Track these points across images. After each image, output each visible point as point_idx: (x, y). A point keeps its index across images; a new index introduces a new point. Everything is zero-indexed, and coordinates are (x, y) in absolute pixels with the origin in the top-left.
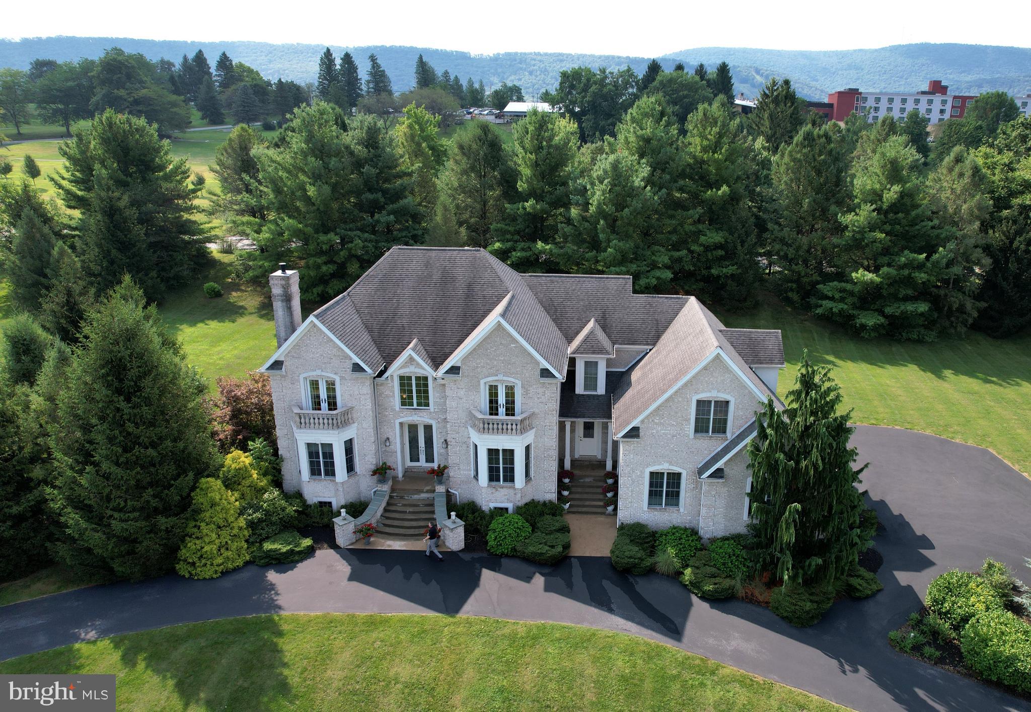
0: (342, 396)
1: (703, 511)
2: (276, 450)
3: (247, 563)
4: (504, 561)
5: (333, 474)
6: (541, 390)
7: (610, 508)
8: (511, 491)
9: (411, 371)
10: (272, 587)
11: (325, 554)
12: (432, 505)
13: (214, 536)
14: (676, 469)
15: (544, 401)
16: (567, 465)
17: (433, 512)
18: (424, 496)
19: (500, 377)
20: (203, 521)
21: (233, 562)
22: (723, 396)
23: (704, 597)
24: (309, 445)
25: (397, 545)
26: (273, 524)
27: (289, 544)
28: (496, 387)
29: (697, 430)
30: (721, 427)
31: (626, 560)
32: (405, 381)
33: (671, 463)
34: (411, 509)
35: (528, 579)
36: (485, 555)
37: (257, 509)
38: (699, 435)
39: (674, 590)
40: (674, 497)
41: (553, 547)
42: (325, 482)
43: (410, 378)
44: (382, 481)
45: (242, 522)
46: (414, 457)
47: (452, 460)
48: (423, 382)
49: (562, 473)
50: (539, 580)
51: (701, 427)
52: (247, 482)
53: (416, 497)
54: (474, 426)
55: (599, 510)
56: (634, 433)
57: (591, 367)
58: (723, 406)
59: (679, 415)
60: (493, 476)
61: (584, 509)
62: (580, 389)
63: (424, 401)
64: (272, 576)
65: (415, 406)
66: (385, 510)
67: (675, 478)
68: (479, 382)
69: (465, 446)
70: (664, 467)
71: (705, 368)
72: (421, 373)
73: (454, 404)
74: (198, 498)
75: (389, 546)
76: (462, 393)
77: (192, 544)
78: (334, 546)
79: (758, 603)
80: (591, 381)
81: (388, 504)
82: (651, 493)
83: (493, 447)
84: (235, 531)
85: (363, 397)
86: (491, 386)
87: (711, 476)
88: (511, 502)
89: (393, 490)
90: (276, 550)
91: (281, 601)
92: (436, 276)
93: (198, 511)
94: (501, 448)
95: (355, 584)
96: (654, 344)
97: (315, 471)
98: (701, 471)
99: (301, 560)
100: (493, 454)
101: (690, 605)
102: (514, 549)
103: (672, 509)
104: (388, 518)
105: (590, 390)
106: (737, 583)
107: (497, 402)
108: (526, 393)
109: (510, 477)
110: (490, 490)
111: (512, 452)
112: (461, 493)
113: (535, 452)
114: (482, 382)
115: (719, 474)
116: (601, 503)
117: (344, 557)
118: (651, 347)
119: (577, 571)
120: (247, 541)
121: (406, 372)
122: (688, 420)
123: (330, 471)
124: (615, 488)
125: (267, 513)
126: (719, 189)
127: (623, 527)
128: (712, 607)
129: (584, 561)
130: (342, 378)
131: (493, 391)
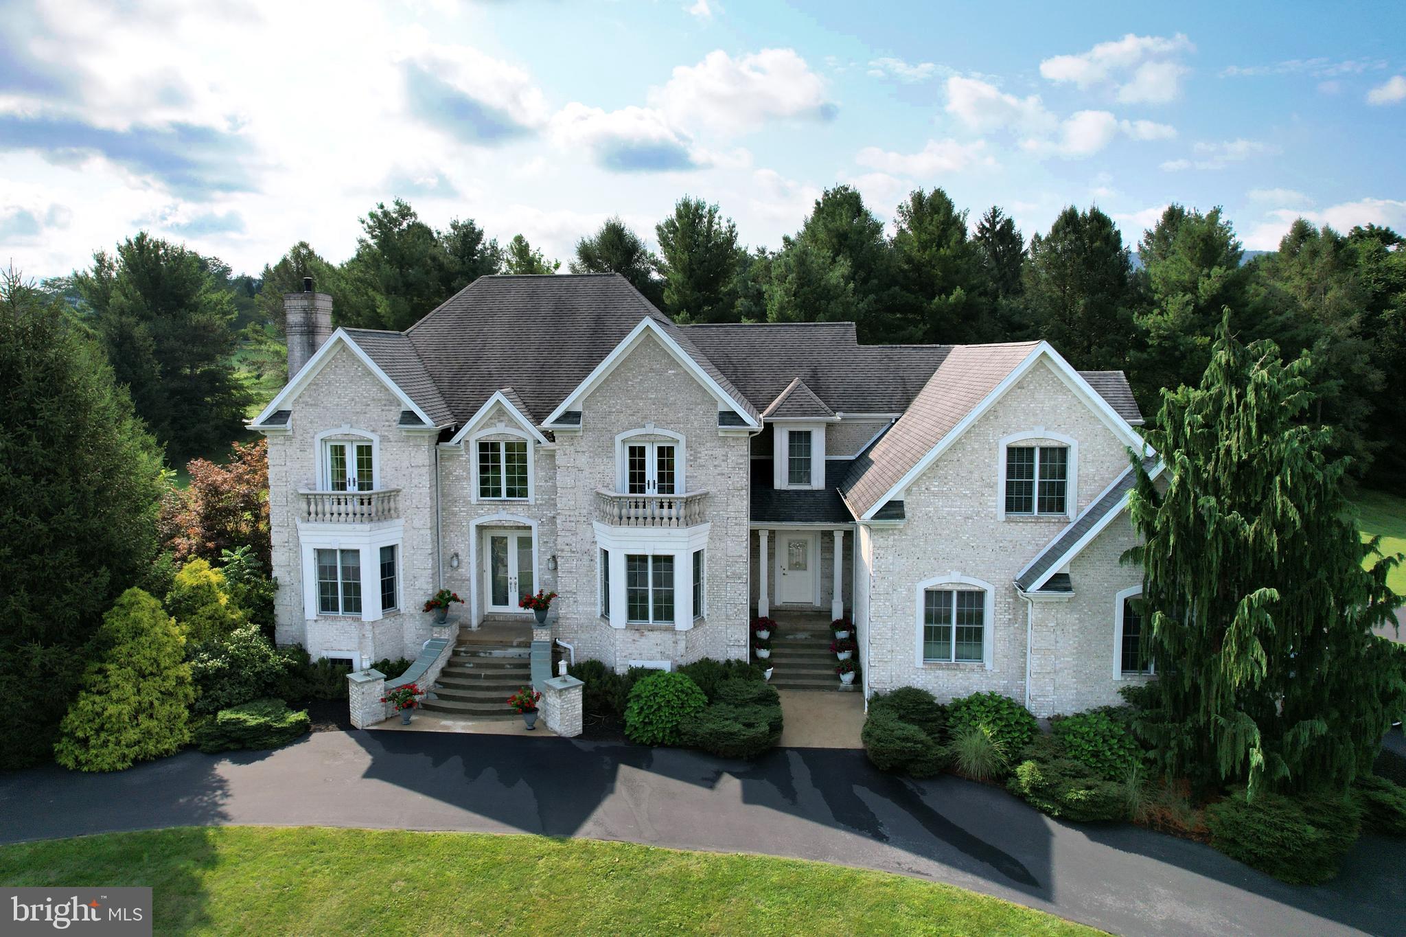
0: (381, 470)
3: (185, 748)
4: (657, 754)
5: (358, 609)
6: (719, 452)
7: (847, 678)
8: (668, 636)
9: (498, 432)
11: (328, 740)
12: (527, 666)
13: (129, 688)
14: (975, 583)
15: (725, 471)
16: (764, 612)
17: (527, 676)
18: (512, 652)
19: (650, 429)
20: (114, 660)
21: (158, 742)
22: (1055, 438)
24: (320, 553)
25: (459, 726)
26: (245, 682)
27: (265, 715)
28: (642, 450)
29: (1010, 507)
30: (1054, 500)
31: (898, 745)
32: (488, 451)
33: (964, 572)
34: (489, 672)
35: (709, 781)
36: (621, 744)
37: (216, 653)
38: (1014, 515)
39: (1003, 805)
40: (972, 634)
41: (749, 725)
42: (343, 623)
43: (496, 446)
44: (442, 621)
45: (186, 670)
46: (500, 597)
47: (565, 583)
48: (517, 452)
49: (756, 623)
50: (731, 785)
51: (1017, 501)
52: (208, 610)
53: (497, 653)
54: (604, 517)
55: (828, 683)
56: (892, 510)
57: (801, 440)
58: (1056, 457)
59: (976, 475)
60: (636, 610)
61: (799, 682)
62: (781, 480)
63: (518, 488)
64: (225, 768)
65: (504, 496)
66: (444, 673)
67: (973, 600)
68: (612, 439)
69: (586, 557)
70: (951, 579)
71: (1019, 385)
72: (514, 434)
73: (569, 481)
74: (114, 622)
75: (442, 727)
76: (583, 460)
78: (345, 724)
80: (800, 468)
81: (450, 663)
82: (928, 632)
83: (637, 551)
84: (170, 684)
85: (416, 471)
86: (632, 450)
87: (1046, 587)
88: (668, 657)
89: (460, 642)
90: (238, 722)
91: (230, 805)
93: (111, 643)
94: (649, 552)
96: (903, 411)
97: (327, 604)
98: (1024, 583)
99: (283, 745)
100: (635, 563)
102: (676, 731)
103: (970, 664)
104: (446, 686)
105: (800, 481)
106: (1128, 792)
107: (643, 476)
108: (693, 460)
109: (666, 612)
110: (630, 635)
111: (669, 559)
112: (578, 648)
113: (710, 568)
114: (618, 439)
115: (1059, 583)
117: (360, 743)
118: (897, 415)
119: (801, 775)
120: (190, 707)
121: (488, 434)
122: (992, 486)
123: (353, 604)
124: (852, 644)
125: (235, 662)
126: (949, 294)
127: (877, 699)
129: (812, 756)
130: (384, 439)
131: (637, 455)
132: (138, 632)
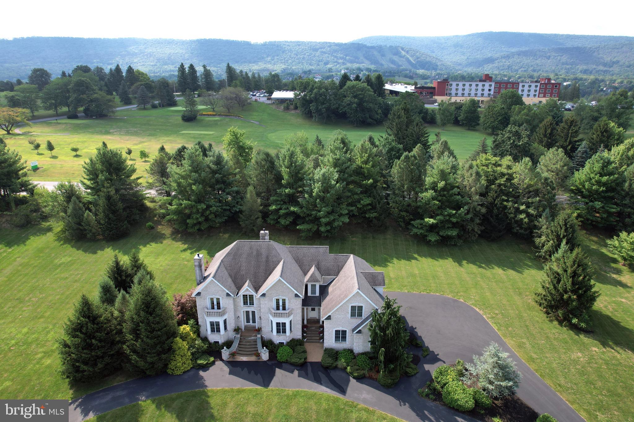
0: (222, 304)
1: (355, 344)
2: (198, 322)
3: (191, 368)
4: (283, 364)
5: (220, 331)
6: (295, 301)
7: (322, 340)
8: (285, 336)
9: (248, 293)
10: (202, 378)
11: (219, 363)
12: (256, 342)
13: (180, 360)
14: (344, 329)
15: (296, 304)
16: (305, 322)
17: (256, 345)
18: (253, 338)
19: (280, 297)
20: (176, 354)
21: (187, 368)
22: (360, 305)
23: (354, 378)
24: (211, 322)
25: (244, 359)
26: (199, 352)
27: (206, 360)
28: (279, 300)
29: (351, 316)
30: (360, 315)
31: (327, 364)
32: (245, 296)
33: (343, 327)
34: (248, 344)
35: (292, 372)
36: (276, 362)
37: (194, 347)
38: (352, 317)
39: (344, 375)
40: (344, 338)
41: (301, 359)
42: (217, 334)
43: (247, 296)
44: (237, 333)
45: (189, 354)
46: (248, 321)
47: (263, 325)
48: (251, 297)
49: (304, 326)
50: (296, 372)
51: (353, 315)
52: (189, 338)
53: (250, 338)
54: (271, 314)
55: (317, 341)
56: (329, 318)
57: (314, 286)
58: (360, 308)
59: (345, 311)
60: (278, 331)
61: (312, 341)
62: (309, 294)
63: (252, 303)
64: (201, 373)
65: (249, 305)
66: (239, 344)
67: (344, 332)
68: (272, 298)
69: (268, 320)
70: (340, 329)
71: (354, 295)
72: (251, 294)
73: (263, 306)
74: (175, 346)
75: (242, 359)
76: (266, 302)
77: (173, 363)
78: (222, 360)
79: (373, 379)
80: (313, 291)
81: (240, 342)
82: (336, 337)
83: (278, 322)
84: (187, 357)
85: (230, 305)
86: (277, 300)
87: (357, 333)
88: (285, 340)
89: (241, 336)
90: (202, 363)
91: (207, 383)
92: (255, 253)
93: (174, 351)
94: (281, 322)
95: (231, 376)
96: (337, 276)
97: (213, 330)
98: (353, 330)
99: (211, 366)
100: (278, 324)
101: (349, 381)
102: (287, 360)
103: (344, 342)
104: (240, 347)
105: (313, 294)
106: (366, 372)
107: (279, 305)
108: (290, 302)
109: (284, 331)
110: (277, 336)
111: (285, 323)
112: (266, 336)
113: (293, 321)
114: (274, 298)
115: (360, 332)
116: (318, 338)
117: (226, 364)
118: (335, 277)
119: (309, 368)
120: (191, 360)
121: (245, 294)
122: (348, 313)
123: (218, 330)
124: (323, 332)
125: (198, 349)
126: (368, 180)
127: (326, 350)
128: (357, 381)
129: (312, 363)
130: (222, 298)
131: (278, 301)
132: (179, 348)
